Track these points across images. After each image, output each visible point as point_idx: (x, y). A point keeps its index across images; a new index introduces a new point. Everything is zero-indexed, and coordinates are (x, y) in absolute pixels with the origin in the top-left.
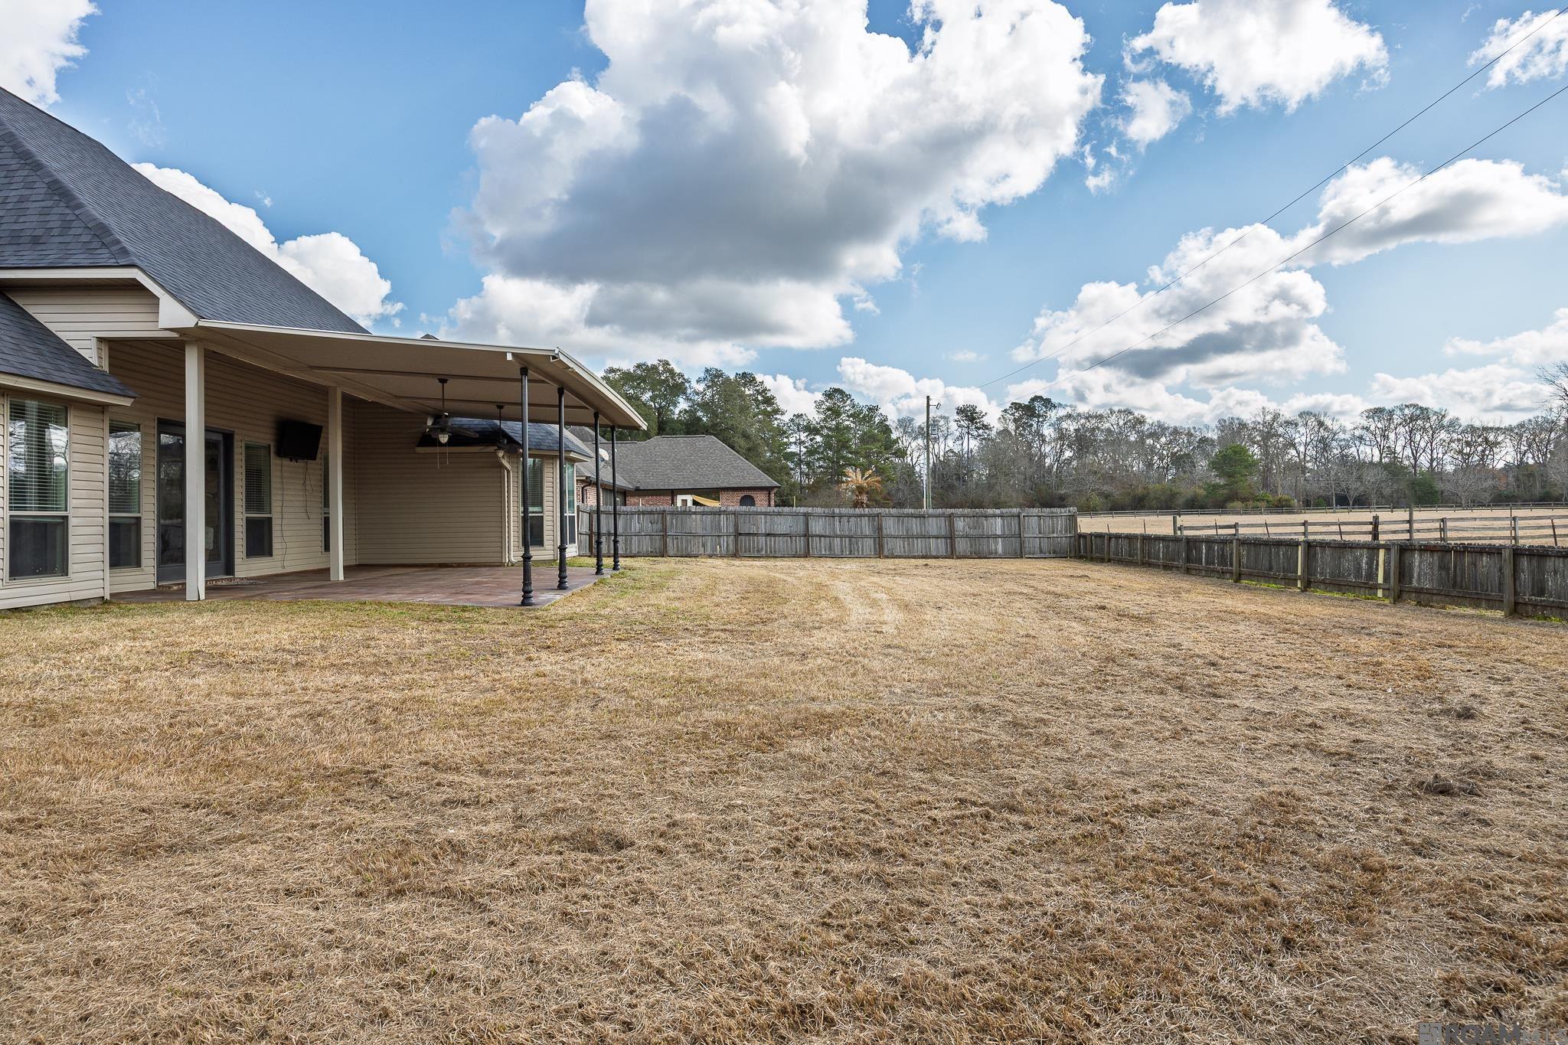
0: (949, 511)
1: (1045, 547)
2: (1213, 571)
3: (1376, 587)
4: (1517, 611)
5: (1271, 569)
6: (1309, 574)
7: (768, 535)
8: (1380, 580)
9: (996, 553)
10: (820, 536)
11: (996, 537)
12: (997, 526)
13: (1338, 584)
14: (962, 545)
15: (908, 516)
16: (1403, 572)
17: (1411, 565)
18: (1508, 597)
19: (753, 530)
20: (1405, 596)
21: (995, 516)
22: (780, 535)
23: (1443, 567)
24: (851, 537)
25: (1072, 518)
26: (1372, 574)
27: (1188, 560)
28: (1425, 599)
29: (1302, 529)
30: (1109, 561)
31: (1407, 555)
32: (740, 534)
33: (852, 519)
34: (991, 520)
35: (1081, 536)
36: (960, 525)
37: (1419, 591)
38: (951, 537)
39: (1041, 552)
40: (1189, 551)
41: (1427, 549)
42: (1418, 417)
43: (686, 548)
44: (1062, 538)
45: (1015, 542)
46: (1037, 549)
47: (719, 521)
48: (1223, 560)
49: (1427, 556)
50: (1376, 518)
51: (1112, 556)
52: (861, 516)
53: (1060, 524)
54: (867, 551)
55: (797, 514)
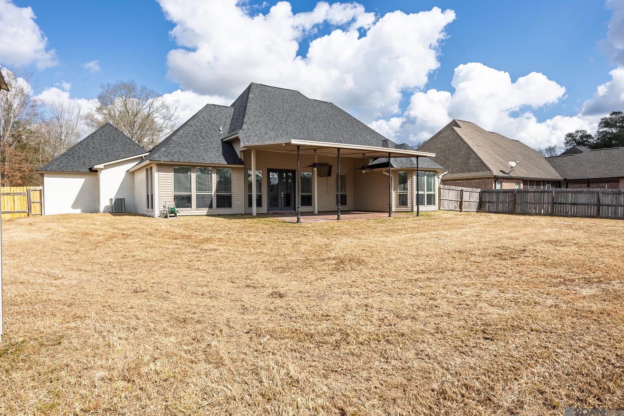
7: (572, 204)
19: (563, 201)
22: (580, 204)
32: (555, 203)
43: (525, 210)
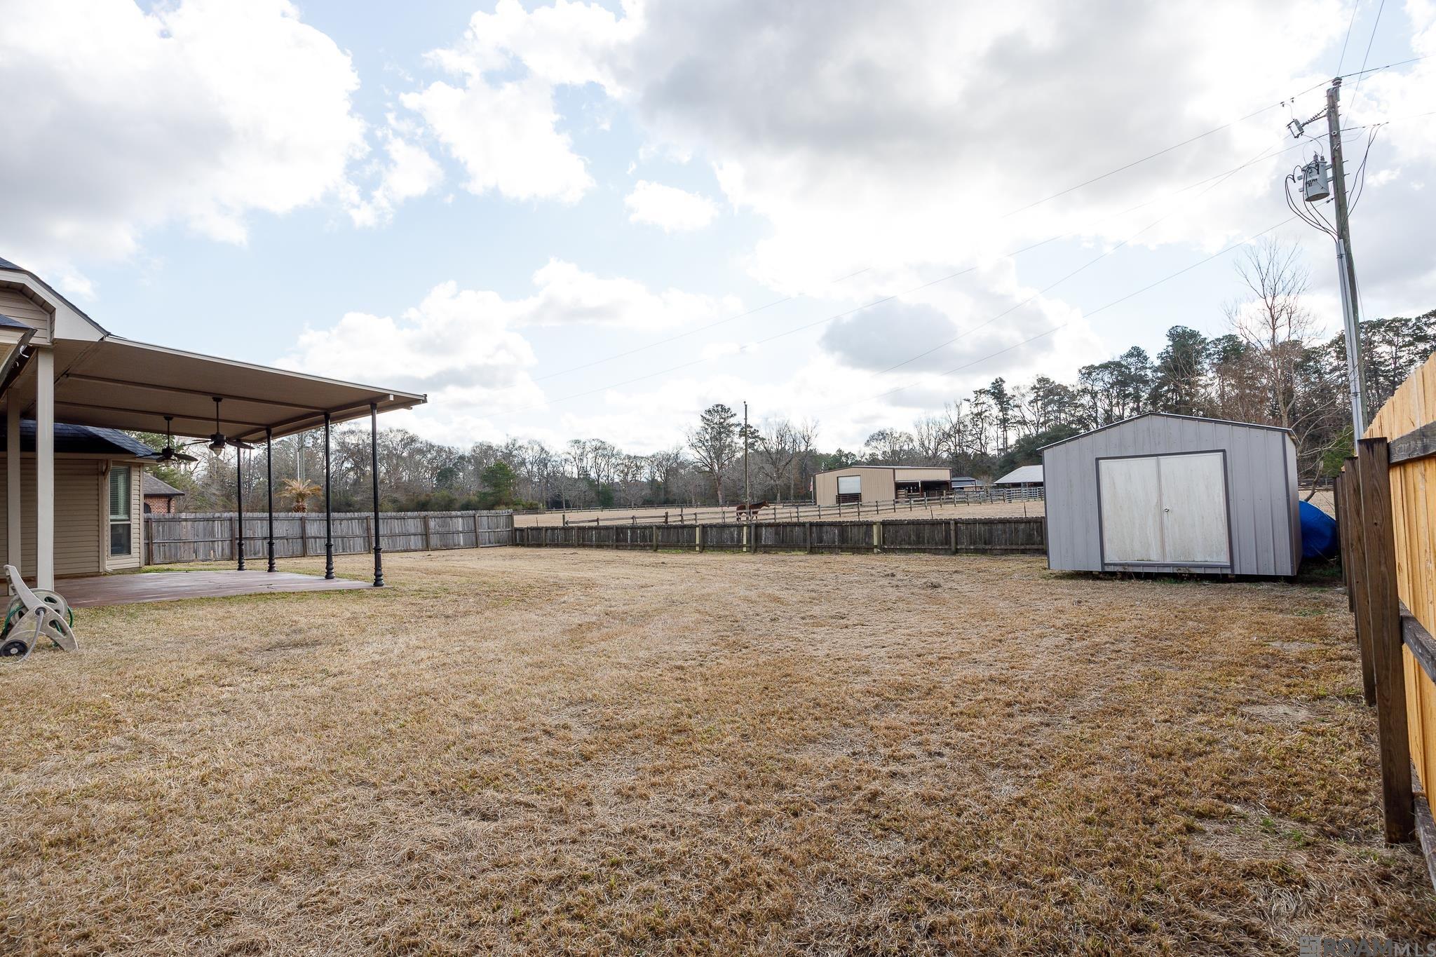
0: (423, 514)
1: (492, 539)
2: (637, 546)
3: (743, 546)
4: (812, 551)
5: (678, 541)
6: (704, 542)
8: (745, 542)
9: (459, 545)
10: (315, 538)
11: (458, 532)
12: (459, 524)
13: (721, 547)
14: (434, 540)
15: (391, 518)
16: (758, 537)
17: (761, 534)
18: (808, 545)
20: (758, 549)
21: (457, 517)
23: (777, 533)
24: (343, 537)
25: (510, 517)
26: (740, 540)
27: (617, 540)
28: (767, 549)
29: (694, 517)
30: (546, 545)
31: (759, 529)
33: (344, 523)
34: (455, 520)
35: (516, 529)
36: (432, 523)
37: (765, 546)
38: (426, 535)
39: (490, 542)
40: (618, 535)
41: (769, 525)
42: (601, 449)
44: (503, 530)
45: (472, 536)
46: (487, 541)
47: (213, 527)
48: (644, 538)
49: (769, 529)
50: (667, 513)
51: (548, 542)
52: (352, 519)
53: (502, 521)
54: (358, 549)
55: (293, 519)
